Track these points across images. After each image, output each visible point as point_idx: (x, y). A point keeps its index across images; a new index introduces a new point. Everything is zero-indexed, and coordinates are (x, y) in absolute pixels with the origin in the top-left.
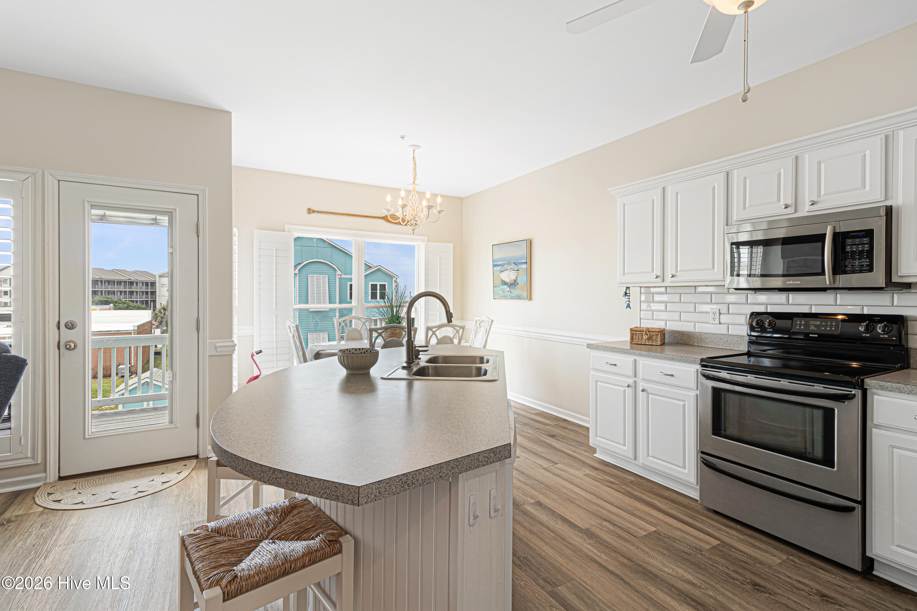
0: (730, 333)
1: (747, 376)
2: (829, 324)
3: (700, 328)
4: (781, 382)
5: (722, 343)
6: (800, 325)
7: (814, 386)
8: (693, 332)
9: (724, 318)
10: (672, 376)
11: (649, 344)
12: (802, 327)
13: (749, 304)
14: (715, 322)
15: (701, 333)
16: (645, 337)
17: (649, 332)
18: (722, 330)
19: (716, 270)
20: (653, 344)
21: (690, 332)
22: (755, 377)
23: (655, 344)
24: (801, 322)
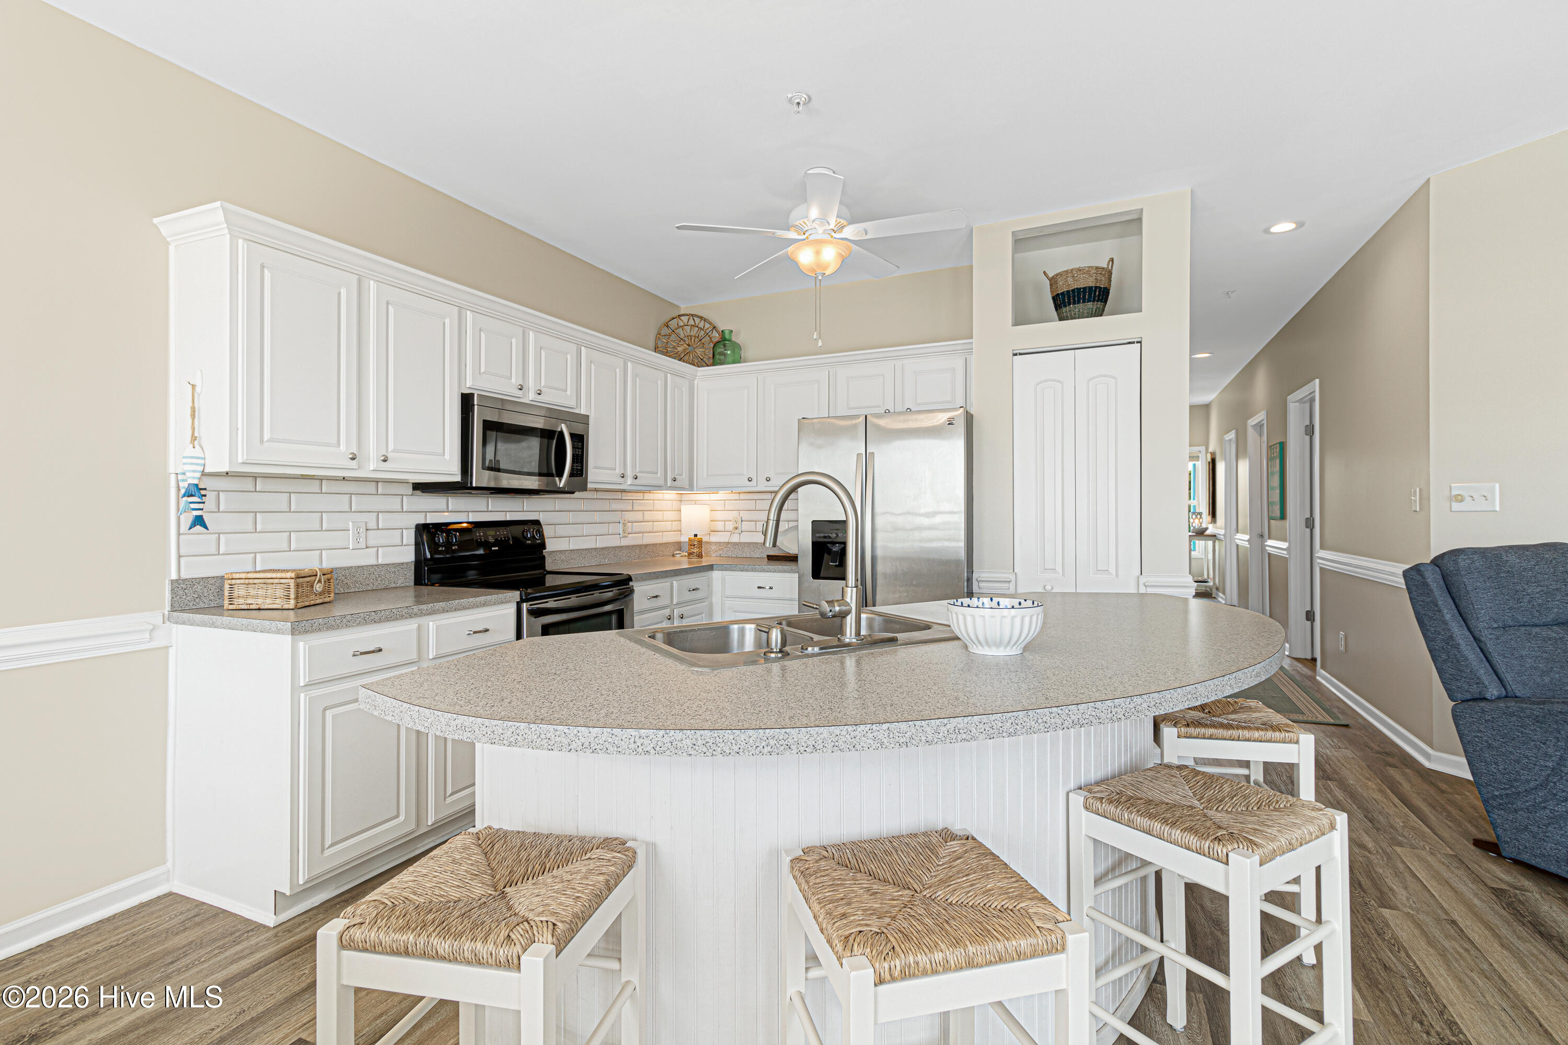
1: (570, 598)
4: (572, 599)
7: (593, 594)
10: (487, 630)
22: (577, 597)
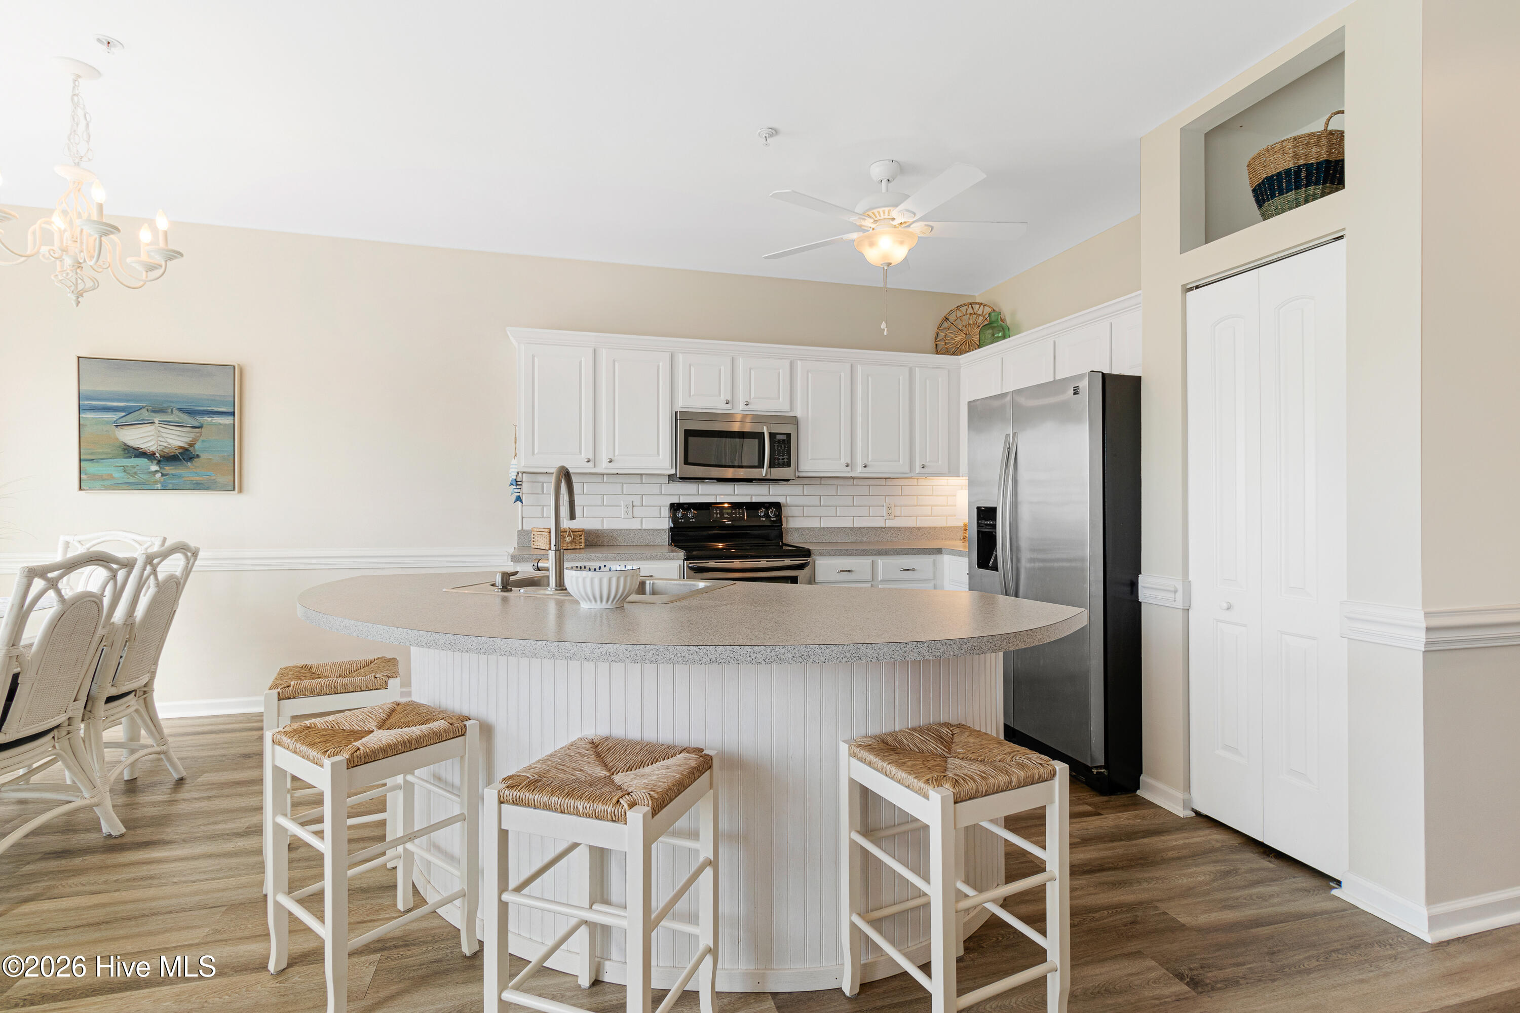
0: (643, 528)
2: (737, 511)
3: (607, 525)
5: (636, 539)
6: (717, 513)
8: (601, 530)
9: (638, 511)
11: (572, 548)
12: (719, 516)
13: (663, 495)
14: (627, 516)
15: (611, 530)
16: (568, 539)
17: (572, 532)
18: (635, 525)
19: (661, 457)
20: (576, 547)
21: (598, 530)
23: (578, 547)
24: (716, 511)
